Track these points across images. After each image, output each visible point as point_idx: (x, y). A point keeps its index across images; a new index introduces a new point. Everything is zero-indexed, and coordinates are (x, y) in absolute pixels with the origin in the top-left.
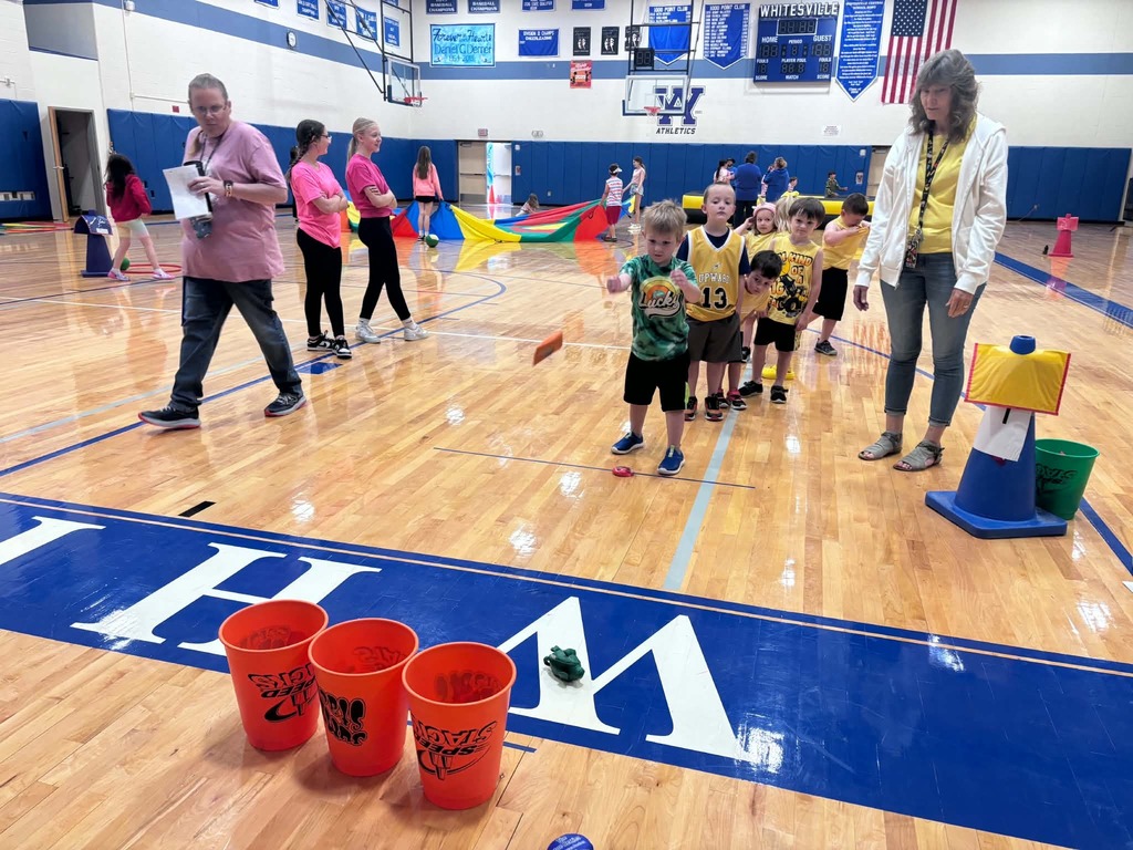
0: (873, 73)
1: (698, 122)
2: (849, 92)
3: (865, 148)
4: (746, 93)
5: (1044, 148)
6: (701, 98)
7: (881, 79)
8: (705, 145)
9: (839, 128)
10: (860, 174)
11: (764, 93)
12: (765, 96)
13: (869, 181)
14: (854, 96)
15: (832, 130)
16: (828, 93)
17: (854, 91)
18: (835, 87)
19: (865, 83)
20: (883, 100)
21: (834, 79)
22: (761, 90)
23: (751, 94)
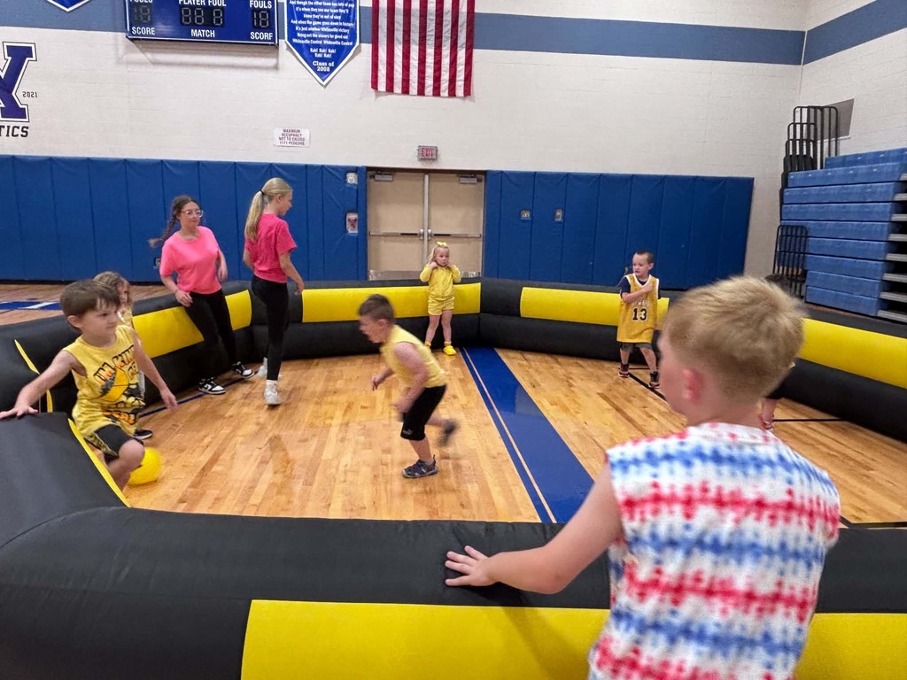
0: (352, 38)
1: (31, 113)
2: (315, 69)
3: (355, 170)
4: (119, 61)
5: (633, 177)
6: (29, 66)
7: (367, 48)
8: (51, 160)
9: (305, 133)
10: (353, 216)
11: (156, 63)
12: (160, 69)
13: (372, 230)
14: (323, 75)
15: (292, 136)
16: (276, 67)
17: (322, 67)
18: (288, 57)
19: (340, 55)
20: (375, 85)
21: (283, 43)
22: (149, 56)
23: (129, 63)
